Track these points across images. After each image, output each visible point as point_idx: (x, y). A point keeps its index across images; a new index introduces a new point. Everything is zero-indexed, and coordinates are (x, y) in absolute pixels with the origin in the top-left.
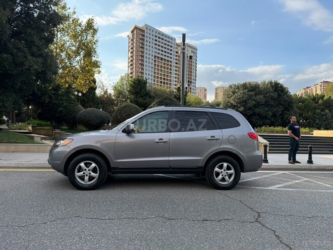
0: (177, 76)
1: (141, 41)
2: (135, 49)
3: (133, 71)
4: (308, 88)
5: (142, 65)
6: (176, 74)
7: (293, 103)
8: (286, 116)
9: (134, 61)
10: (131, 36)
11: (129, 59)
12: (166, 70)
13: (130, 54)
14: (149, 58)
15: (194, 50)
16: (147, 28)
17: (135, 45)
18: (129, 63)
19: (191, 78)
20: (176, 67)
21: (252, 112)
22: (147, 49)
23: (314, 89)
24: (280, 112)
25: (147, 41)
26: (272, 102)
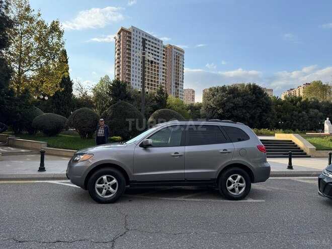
0: (164, 78)
1: (127, 43)
2: (121, 50)
3: (120, 73)
4: (291, 89)
5: (129, 66)
6: (163, 76)
7: (271, 105)
8: (264, 118)
9: (121, 63)
10: (117, 37)
11: (116, 60)
12: (153, 72)
13: (116, 55)
14: (136, 60)
15: (181, 53)
16: (134, 30)
17: (121, 46)
18: (115, 64)
19: (178, 80)
20: (163, 69)
21: (231, 114)
22: (133, 51)
23: (297, 91)
24: (258, 114)
25: (134, 43)
26: (250, 104)
